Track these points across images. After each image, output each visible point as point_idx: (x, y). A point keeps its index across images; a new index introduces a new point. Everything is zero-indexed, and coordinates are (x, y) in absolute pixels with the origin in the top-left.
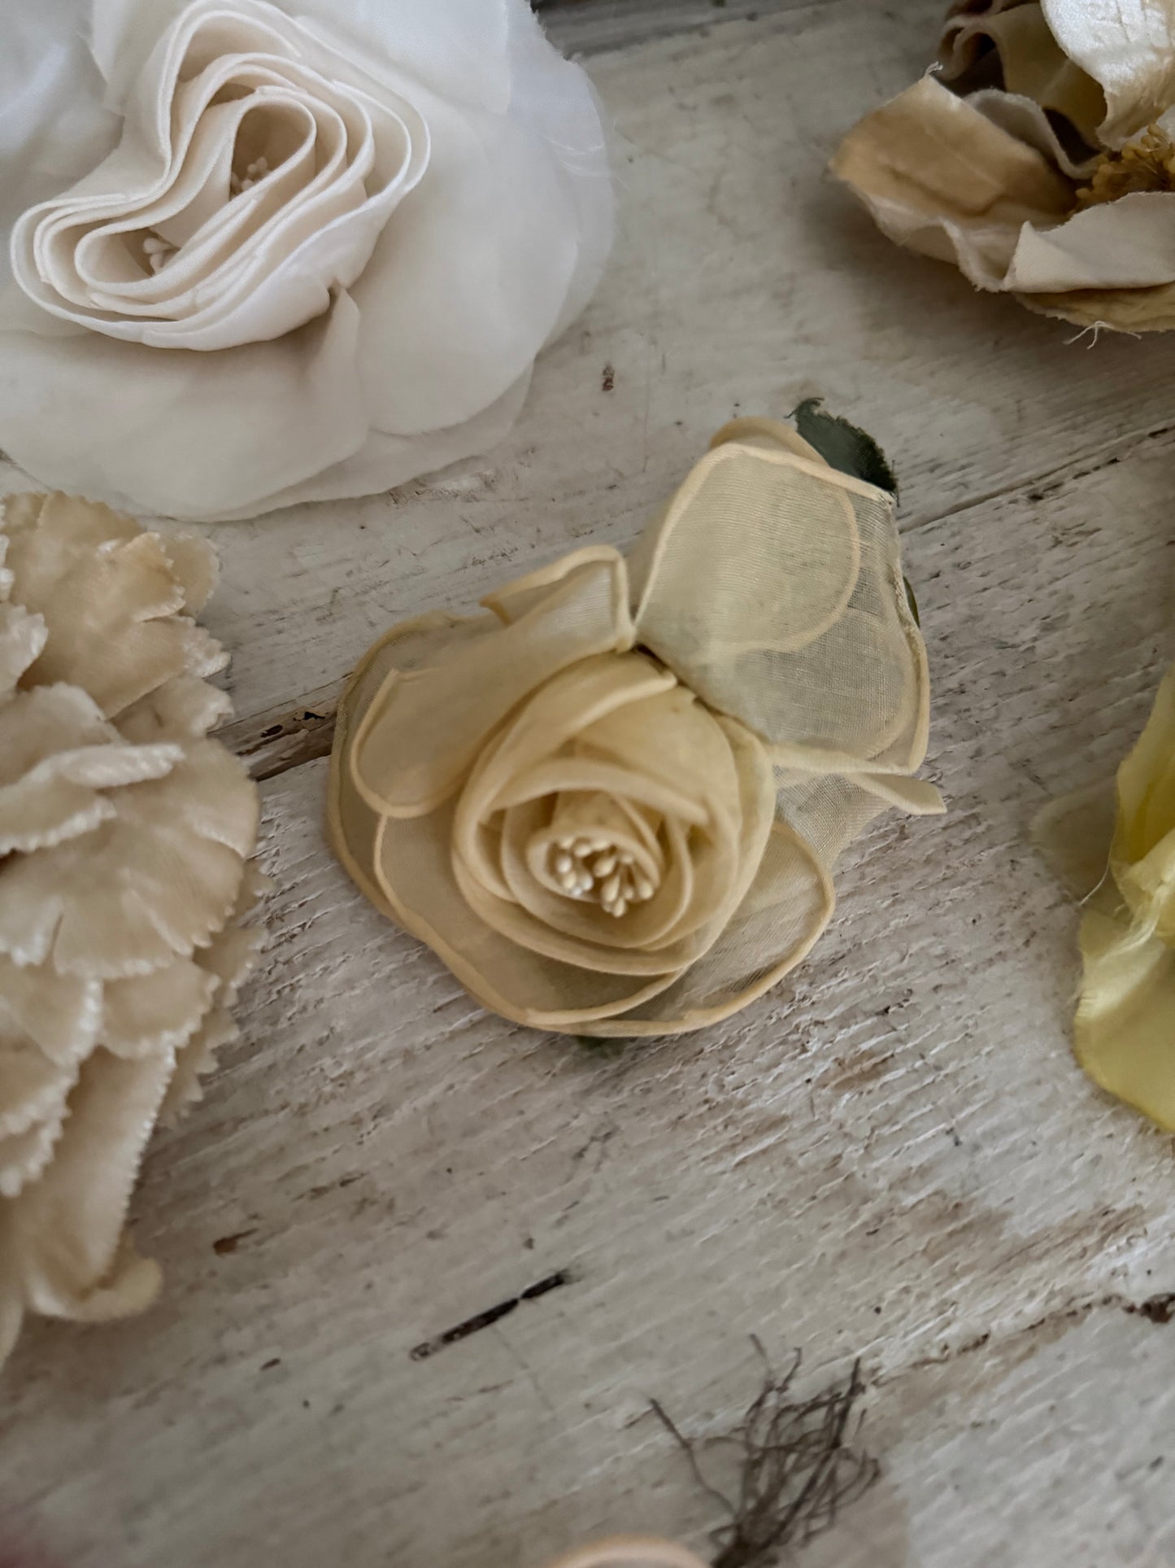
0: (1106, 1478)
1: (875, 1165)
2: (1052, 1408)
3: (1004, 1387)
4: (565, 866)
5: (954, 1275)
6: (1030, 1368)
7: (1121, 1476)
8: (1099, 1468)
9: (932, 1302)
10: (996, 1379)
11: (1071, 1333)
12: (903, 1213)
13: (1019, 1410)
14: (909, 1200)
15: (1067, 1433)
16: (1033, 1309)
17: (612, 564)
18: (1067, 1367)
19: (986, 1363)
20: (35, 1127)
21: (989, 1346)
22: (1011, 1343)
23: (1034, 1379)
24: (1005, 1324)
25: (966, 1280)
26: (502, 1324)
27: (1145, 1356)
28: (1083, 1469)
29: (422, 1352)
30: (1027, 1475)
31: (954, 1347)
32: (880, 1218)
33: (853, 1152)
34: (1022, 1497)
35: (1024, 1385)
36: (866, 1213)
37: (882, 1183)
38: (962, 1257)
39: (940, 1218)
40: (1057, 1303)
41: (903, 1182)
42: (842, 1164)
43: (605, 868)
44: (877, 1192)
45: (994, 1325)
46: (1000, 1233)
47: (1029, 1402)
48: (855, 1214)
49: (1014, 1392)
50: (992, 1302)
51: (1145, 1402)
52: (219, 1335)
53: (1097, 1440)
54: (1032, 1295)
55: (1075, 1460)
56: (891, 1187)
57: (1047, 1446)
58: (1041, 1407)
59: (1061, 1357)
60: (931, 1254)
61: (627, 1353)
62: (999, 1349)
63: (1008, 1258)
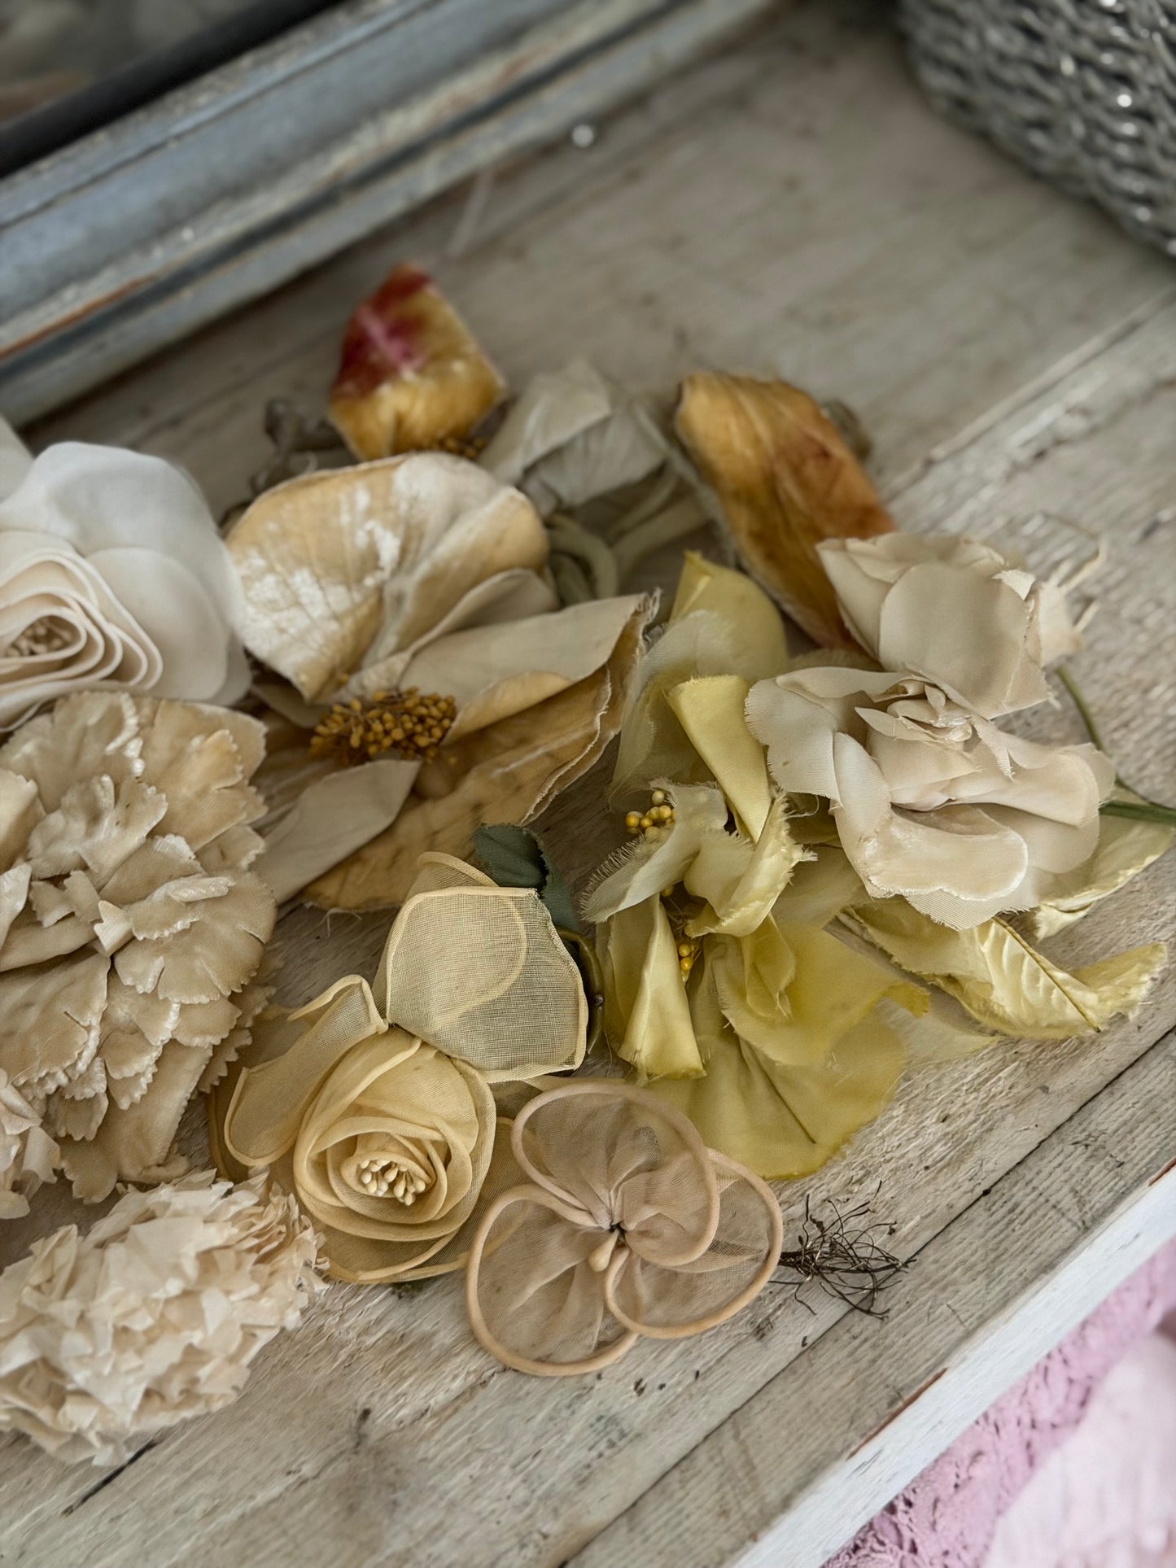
0: (505, 1470)
1: (347, 1325)
2: (470, 1439)
3: (437, 1436)
5: (402, 1378)
7: (515, 1466)
8: (502, 1465)
9: (390, 1397)
10: (433, 1431)
11: (481, 1395)
12: (368, 1349)
13: (448, 1445)
14: (370, 1340)
15: (479, 1450)
16: (457, 1385)
18: (479, 1413)
19: (427, 1425)
21: (429, 1414)
22: (443, 1409)
23: (458, 1425)
24: (441, 1397)
25: (411, 1380)
27: (528, 1394)
28: (491, 1468)
30: (455, 1480)
31: (407, 1421)
32: (352, 1356)
33: (332, 1320)
34: (452, 1494)
35: (451, 1431)
36: (343, 1355)
37: (353, 1334)
38: (407, 1366)
39: (392, 1346)
40: (472, 1378)
41: (366, 1331)
42: (324, 1331)
44: (349, 1342)
45: (432, 1402)
46: (431, 1345)
47: (455, 1440)
48: (335, 1359)
49: (445, 1436)
50: (429, 1388)
51: (529, 1421)
53: (499, 1450)
54: (455, 1377)
55: (484, 1466)
56: (359, 1336)
57: (467, 1462)
58: (464, 1439)
59: (475, 1408)
60: (387, 1370)
62: (434, 1415)
63: (438, 1359)
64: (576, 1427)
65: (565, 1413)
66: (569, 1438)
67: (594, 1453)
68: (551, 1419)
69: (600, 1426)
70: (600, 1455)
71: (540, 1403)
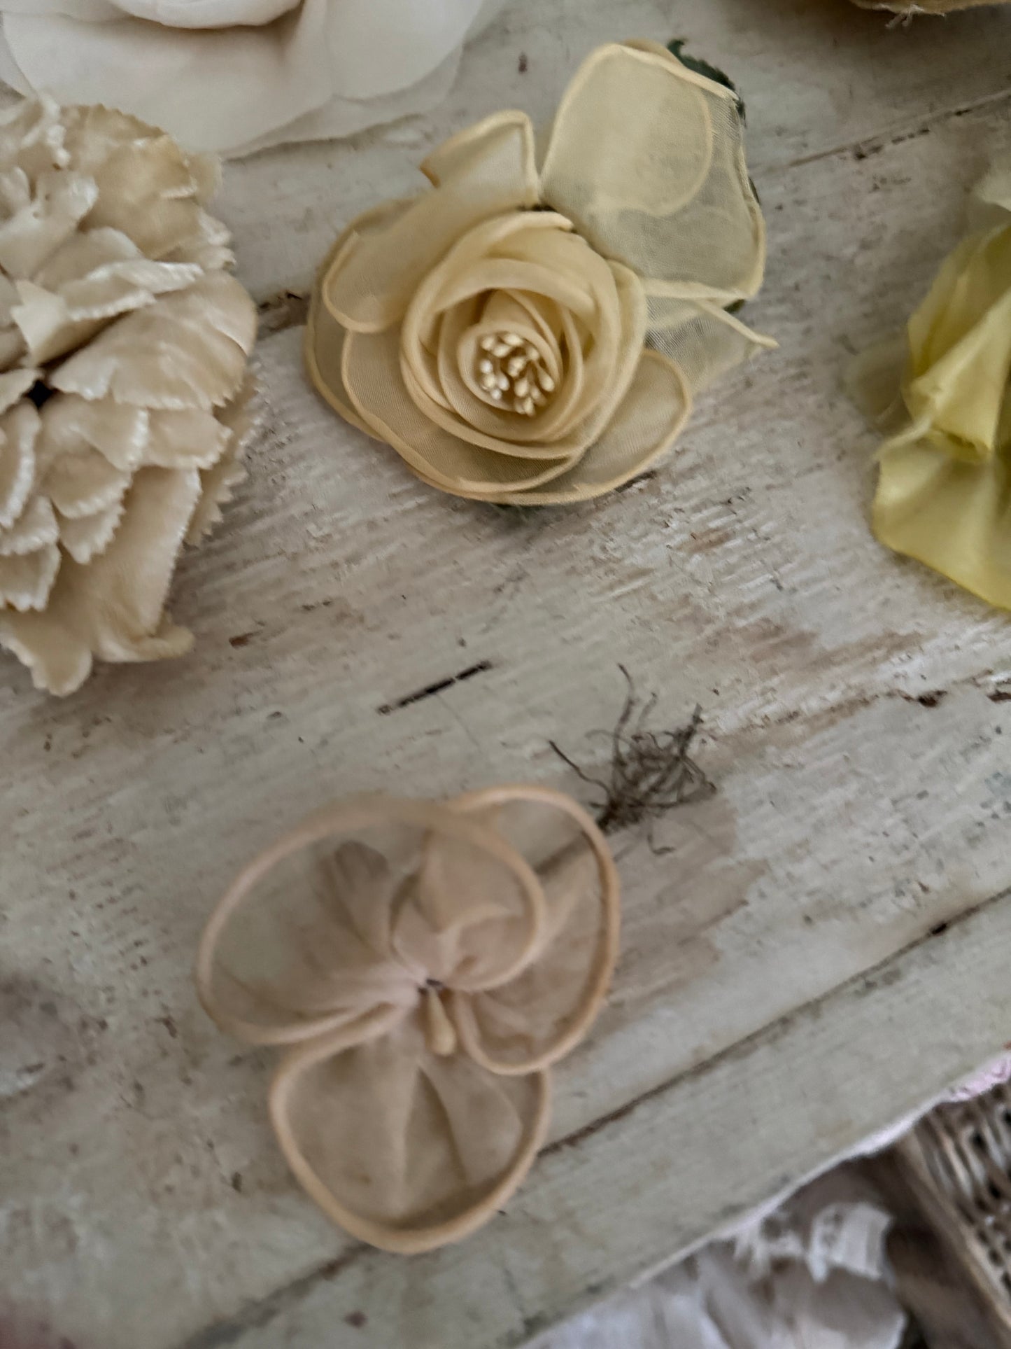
0: (885, 803)
1: (717, 600)
2: (846, 758)
3: (809, 744)
4: (487, 367)
5: (774, 672)
6: (832, 732)
7: (895, 802)
8: (880, 796)
9: (757, 688)
10: (803, 738)
11: (862, 712)
12: (737, 631)
13: (821, 758)
14: (741, 623)
15: (857, 774)
16: (834, 697)
17: (521, 126)
18: (858, 733)
19: (797, 729)
20: (101, 514)
21: (800, 718)
22: (817, 717)
23: (833, 740)
24: (813, 705)
25: (782, 676)
26: (444, 694)
27: (918, 727)
28: (868, 796)
29: (384, 710)
30: (826, 799)
31: (773, 718)
32: (718, 634)
33: (701, 591)
34: (821, 812)
35: (824, 743)
36: (709, 630)
37: (721, 613)
38: (781, 661)
39: (765, 636)
40: (852, 694)
41: (738, 612)
42: (691, 599)
43: (517, 365)
44: (718, 618)
45: (803, 706)
46: (810, 646)
47: (828, 754)
48: (700, 631)
49: (817, 747)
50: (803, 690)
51: (915, 756)
52: (236, 696)
53: (879, 779)
54: (833, 687)
55: (862, 792)
56: (729, 615)
57: (841, 781)
58: (838, 757)
59: (854, 727)
60: (756, 658)
61: (534, 712)
62: (807, 721)
63: (815, 663)
64: (971, 778)
65: (959, 760)
66: (960, 788)
67: (988, 812)
68: (942, 761)
69: (996, 784)
70: (995, 816)
71: (932, 741)
